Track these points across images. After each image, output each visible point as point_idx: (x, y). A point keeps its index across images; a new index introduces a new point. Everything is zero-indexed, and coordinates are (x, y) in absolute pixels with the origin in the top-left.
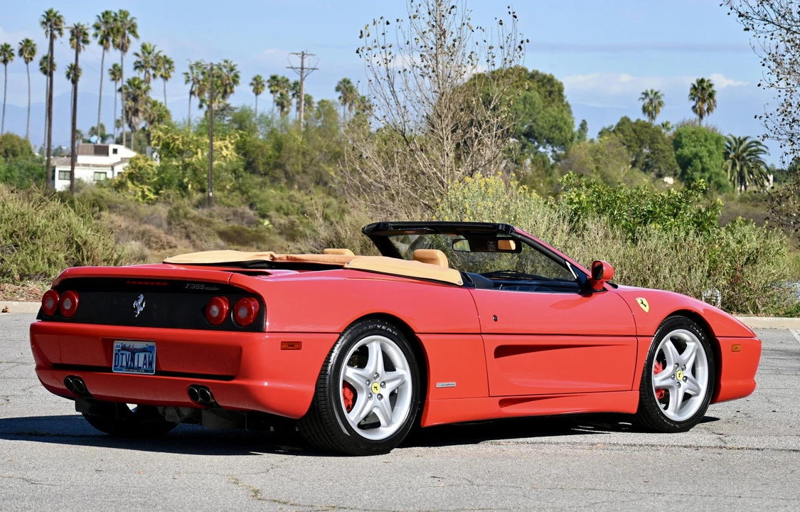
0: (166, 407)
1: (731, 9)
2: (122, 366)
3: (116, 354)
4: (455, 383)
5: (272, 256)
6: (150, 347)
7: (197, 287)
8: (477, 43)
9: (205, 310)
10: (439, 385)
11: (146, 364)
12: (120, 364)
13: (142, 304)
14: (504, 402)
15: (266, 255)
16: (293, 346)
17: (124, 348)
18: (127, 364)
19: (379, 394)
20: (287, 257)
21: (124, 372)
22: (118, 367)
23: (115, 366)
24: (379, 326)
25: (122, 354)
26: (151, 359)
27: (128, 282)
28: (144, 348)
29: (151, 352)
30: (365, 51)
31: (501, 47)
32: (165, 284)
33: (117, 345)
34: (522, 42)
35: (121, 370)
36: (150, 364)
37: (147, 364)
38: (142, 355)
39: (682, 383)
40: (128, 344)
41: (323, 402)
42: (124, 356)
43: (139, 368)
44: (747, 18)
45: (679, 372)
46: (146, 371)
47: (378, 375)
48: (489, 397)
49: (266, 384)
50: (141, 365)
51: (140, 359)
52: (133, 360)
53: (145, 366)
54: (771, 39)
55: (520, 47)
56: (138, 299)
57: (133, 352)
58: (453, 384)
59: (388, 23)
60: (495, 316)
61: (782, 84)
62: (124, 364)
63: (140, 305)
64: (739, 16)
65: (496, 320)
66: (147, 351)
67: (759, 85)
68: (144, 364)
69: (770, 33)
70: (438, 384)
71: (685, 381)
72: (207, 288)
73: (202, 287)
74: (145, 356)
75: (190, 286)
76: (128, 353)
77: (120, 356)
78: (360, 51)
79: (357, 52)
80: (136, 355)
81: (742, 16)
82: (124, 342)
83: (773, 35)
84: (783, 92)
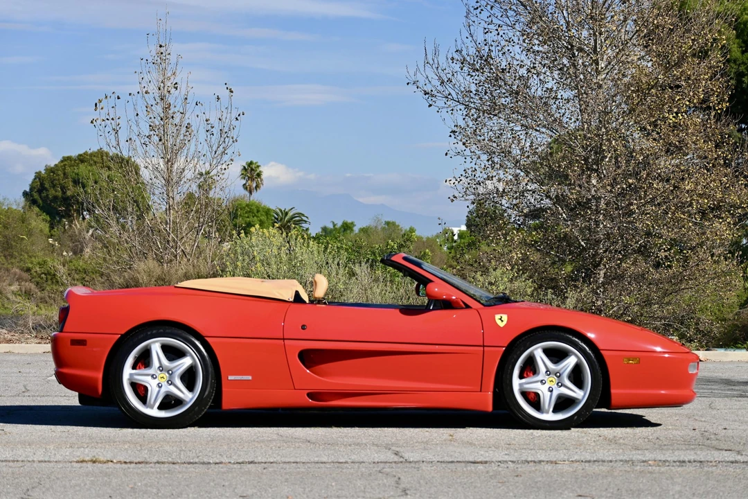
1: (418, 88)
8: (198, 116)
30: (99, 122)
31: (220, 119)
34: (239, 115)
44: (432, 96)
54: (452, 113)
55: (237, 118)
59: (119, 98)
61: (468, 152)
64: (425, 94)
67: (446, 154)
69: (451, 108)
78: (94, 121)
79: (92, 122)
81: (428, 94)
83: (452, 110)
84: (469, 159)
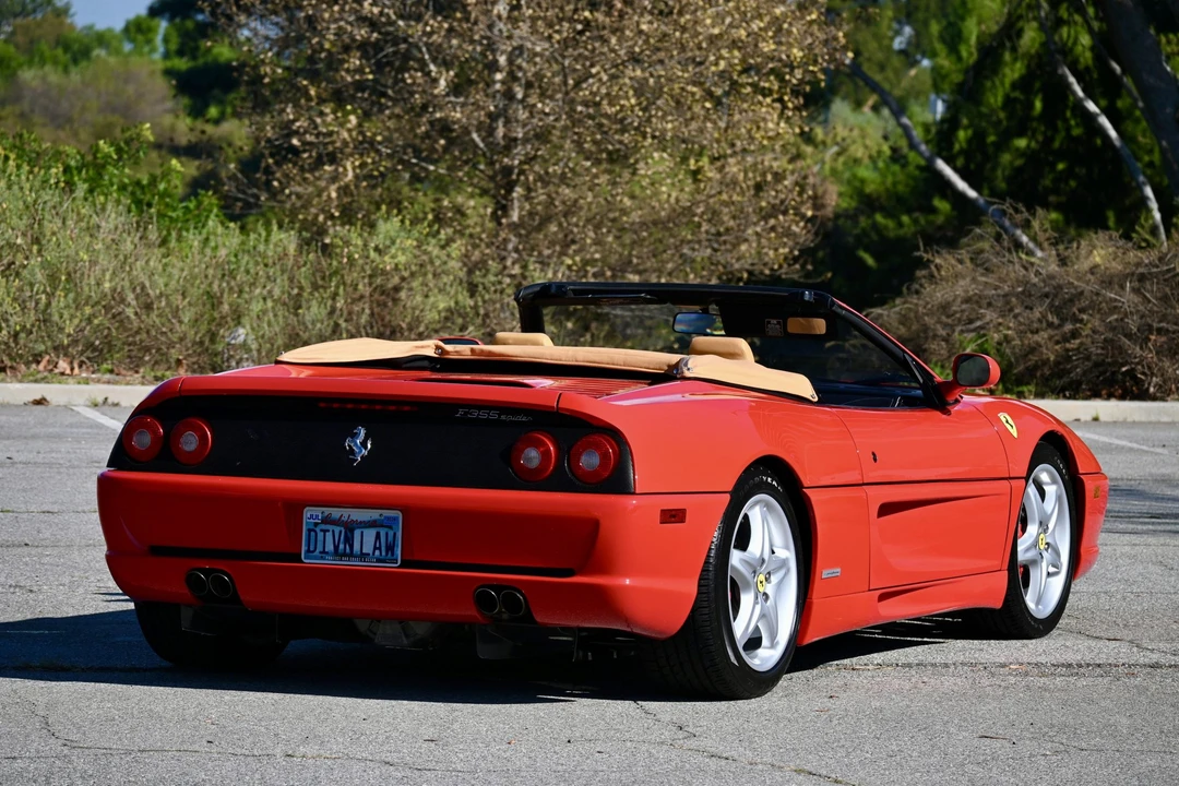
0: (379, 621)
2: (324, 552)
3: (309, 531)
4: (839, 570)
5: (438, 347)
6: (388, 518)
7: (483, 415)
9: (510, 455)
10: (826, 574)
11: (380, 549)
12: (320, 548)
13: (364, 444)
14: (882, 597)
15: (429, 346)
16: (674, 516)
17: (327, 520)
18: (336, 548)
19: (765, 594)
20: (472, 350)
21: (329, 562)
22: (317, 553)
23: (308, 551)
24: (765, 478)
25: (325, 531)
26: (390, 539)
27: (322, 405)
28: (375, 521)
29: (390, 527)
32: (406, 408)
33: (311, 514)
35: (322, 558)
36: (390, 548)
37: (383, 549)
38: (370, 534)
39: (1045, 554)
40: (336, 513)
41: (706, 611)
42: (329, 535)
43: (363, 556)
45: (1042, 536)
46: (379, 560)
47: (763, 561)
48: (870, 590)
49: (628, 582)
50: (368, 548)
51: (366, 540)
52: (349, 540)
53: (377, 552)
56: (355, 436)
57: (350, 528)
58: (838, 571)
60: (873, 454)
62: (330, 547)
63: (360, 444)
65: (875, 460)
66: (382, 526)
68: (375, 548)
70: (826, 572)
71: (1047, 550)
72: (503, 417)
73: (494, 415)
74: (378, 536)
75: (466, 413)
76: (337, 530)
77: (320, 535)
80: (357, 533)
82: (327, 511)
